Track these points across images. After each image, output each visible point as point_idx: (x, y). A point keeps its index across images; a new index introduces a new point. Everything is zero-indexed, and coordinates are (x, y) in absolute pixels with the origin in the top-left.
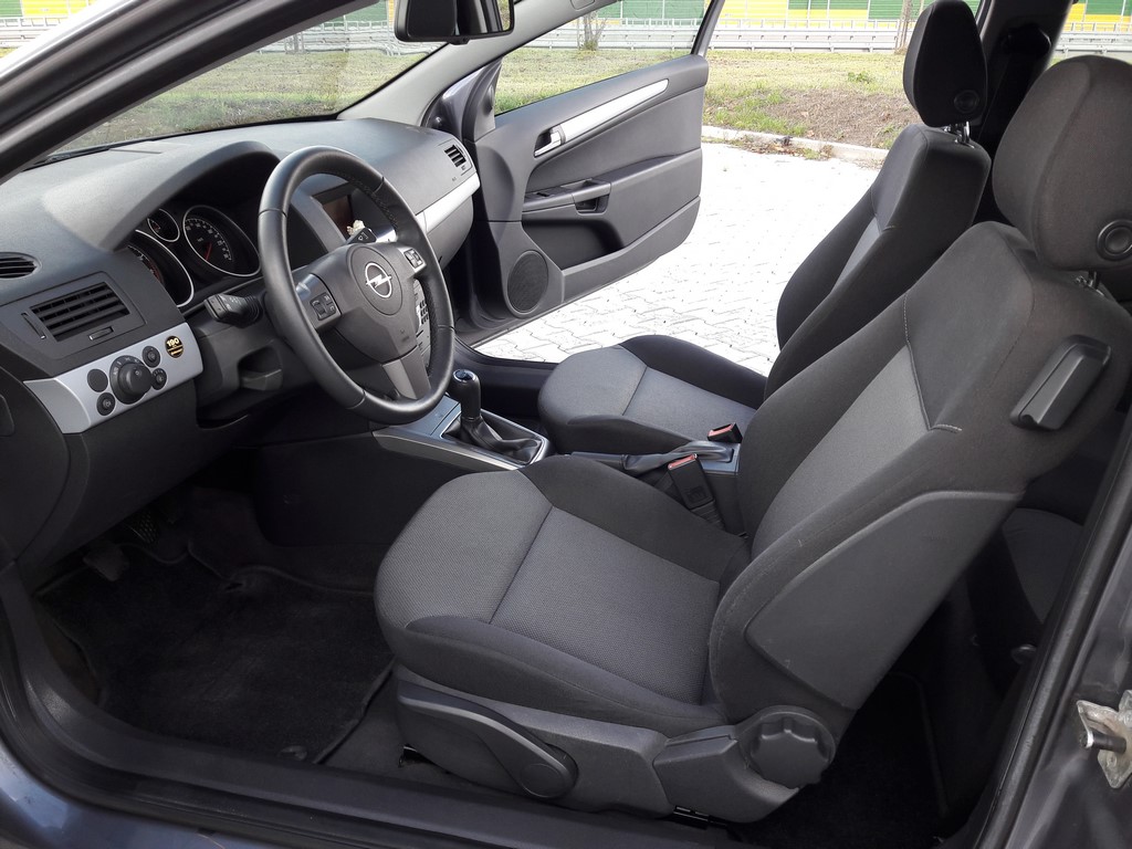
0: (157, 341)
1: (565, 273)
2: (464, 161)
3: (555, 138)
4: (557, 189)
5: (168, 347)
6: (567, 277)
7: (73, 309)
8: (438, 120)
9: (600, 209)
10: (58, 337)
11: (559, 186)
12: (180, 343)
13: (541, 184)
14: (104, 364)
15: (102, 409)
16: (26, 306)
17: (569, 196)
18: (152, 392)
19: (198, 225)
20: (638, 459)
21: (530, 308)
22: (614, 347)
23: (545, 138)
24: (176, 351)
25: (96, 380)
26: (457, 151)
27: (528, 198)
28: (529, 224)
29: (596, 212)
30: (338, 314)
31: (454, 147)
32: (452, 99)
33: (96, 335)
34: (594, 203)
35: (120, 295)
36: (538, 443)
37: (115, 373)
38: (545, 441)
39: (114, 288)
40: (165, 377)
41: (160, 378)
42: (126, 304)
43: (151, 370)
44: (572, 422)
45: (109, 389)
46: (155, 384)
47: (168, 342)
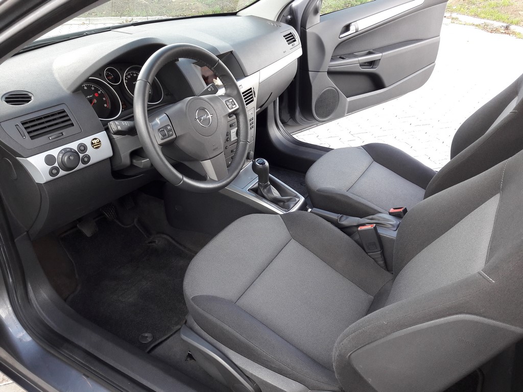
0: (87, 141)
1: (349, 99)
2: (295, 41)
3: (352, 29)
4: (352, 55)
5: (92, 143)
6: (350, 102)
7: (47, 122)
8: (289, 17)
9: (374, 67)
10: (32, 138)
11: (353, 53)
12: (100, 141)
13: (341, 52)
14: (55, 152)
15: (51, 174)
16: (18, 121)
17: (357, 59)
18: (81, 166)
19: (135, 75)
20: (347, 218)
21: (326, 116)
22: (358, 148)
23: (347, 28)
24: (97, 145)
25: (49, 160)
26: (292, 36)
27: (333, 59)
28: (330, 73)
29: (372, 68)
30: (174, 136)
31: (291, 33)
32: (297, 6)
33: (53, 137)
34: (372, 63)
35: (70, 117)
36: (297, 199)
37: (61, 157)
38: (302, 199)
39: (68, 112)
40: (89, 158)
41: (86, 159)
42: (73, 121)
43: (81, 155)
44: (318, 191)
45: (56, 165)
46: (84, 162)
47: (93, 141)
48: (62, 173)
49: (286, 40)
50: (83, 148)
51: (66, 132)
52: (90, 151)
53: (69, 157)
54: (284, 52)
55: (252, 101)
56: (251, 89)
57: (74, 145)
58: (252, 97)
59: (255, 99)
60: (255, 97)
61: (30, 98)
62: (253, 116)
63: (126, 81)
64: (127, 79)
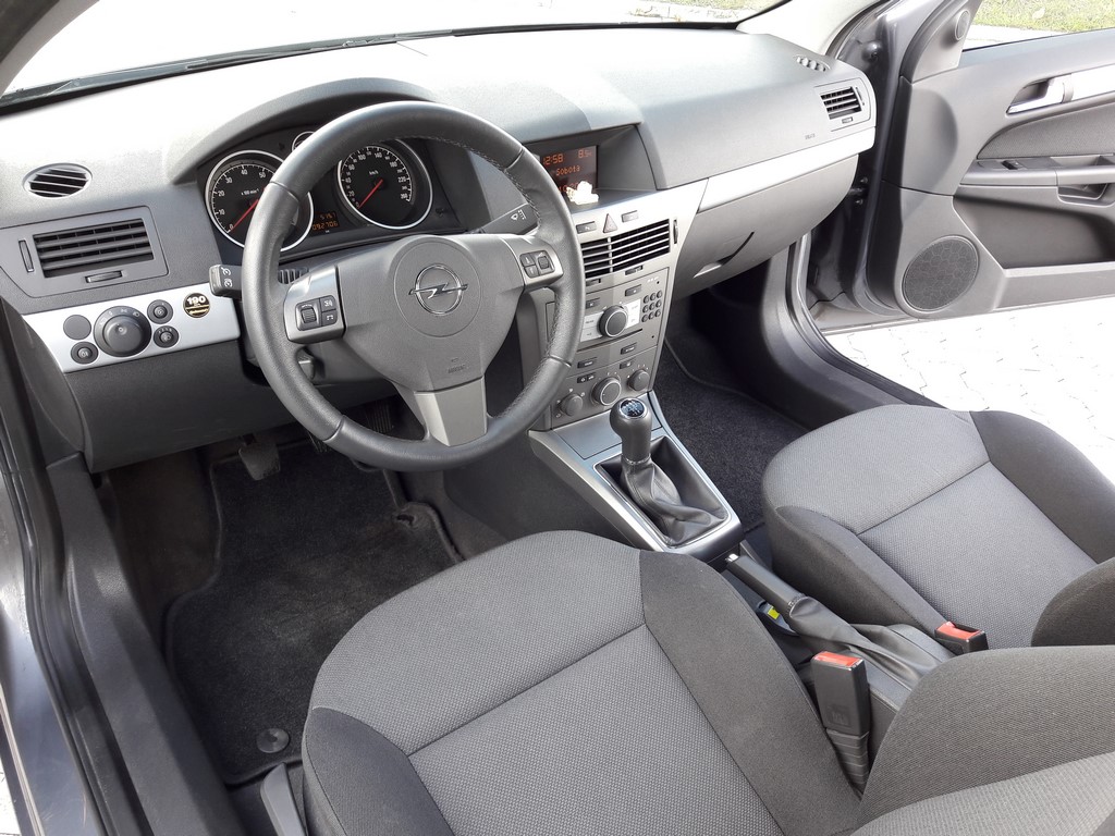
0: (175, 297)
1: (1009, 273)
2: (858, 109)
3: (1053, 95)
4: (1045, 162)
5: (187, 304)
6: (1012, 280)
9: (1105, 199)
10: (48, 273)
11: (1047, 157)
12: (207, 302)
13: (1006, 149)
14: (93, 312)
17: (1052, 174)
18: (152, 349)
19: (379, 155)
20: (816, 611)
21: (923, 306)
23: (1040, 88)
24: (197, 310)
25: (75, 328)
26: (854, 96)
27: (979, 163)
28: (961, 199)
29: (1098, 202)
30: (339, 325)
31: (851, 90)
33: (95, 278)
34: (1099, 190)
35: (151, 238)
36: (714, 520)
37: (103, 324)
38: (732, 522)
39: (148, 228)
40: (174, 336)
41: (165, 337)
42: (154, 248)
43: (154, 327)
44: (783, 511)
45: (90, 339)
46: (159, 342)
47: (190, 300)
48: (103, 358)
49: (825, 107)
50: (166, 312)
51: (128, 270)
52: (179, 320)
53: (117, 328)
54: (808, 137)
55: (667, 251)
56: (666, 221)
57: (141, 304)
58: (667, 243)
59: (675, 250)
60: (676, 242)
61: (82, 184)
62: (662, 287)
63: (352, 167)
64: (355, 161)
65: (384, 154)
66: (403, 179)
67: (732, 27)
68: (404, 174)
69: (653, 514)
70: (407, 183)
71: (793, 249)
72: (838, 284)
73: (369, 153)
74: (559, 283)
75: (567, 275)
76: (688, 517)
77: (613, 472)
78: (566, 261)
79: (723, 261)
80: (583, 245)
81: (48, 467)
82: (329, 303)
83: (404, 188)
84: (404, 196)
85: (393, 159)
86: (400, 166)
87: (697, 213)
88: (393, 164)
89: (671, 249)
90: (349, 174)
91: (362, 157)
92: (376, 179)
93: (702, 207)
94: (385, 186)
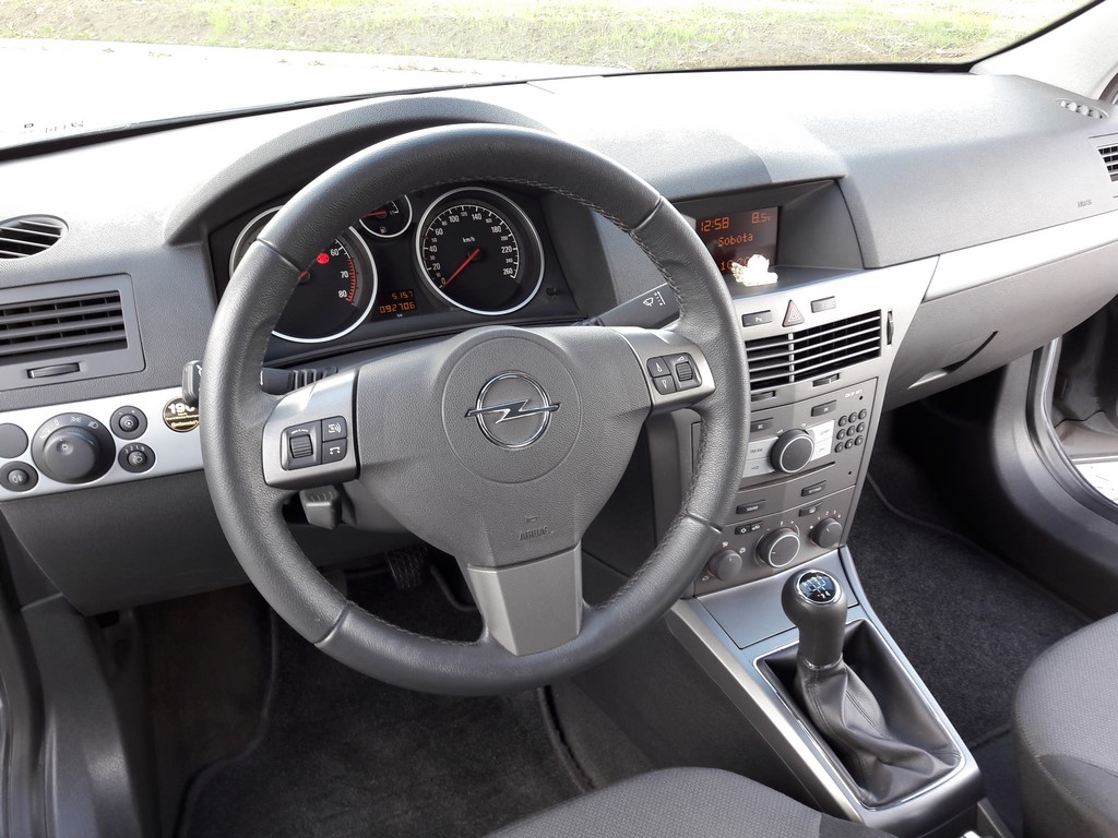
5: (168, 410)
14: (30, 419)
15: (5, 481)
18: (118, 474)
19: (477, 217)
24: (182, 422)
30: (349, 462)
33: (44, 371)
35: (126, 319)
36: (939, 766)
37: (44, 437)
38: (966, 768)
39: (124, 305)
40: (148, 458)
41: (135, 458)
42: (130, 333)
43: (120, 443)
45: (26, 458)
46: (126, 464)
47: (172, 407)
48: (45, 484)
49: (1104, 165)
50: (138, 422)
51: (88, 363)
52: (155, 435)
53: (59, 445)
54: (1081, 204)
55: (876, 354)
56: (877, 313)
57: (102, 411)
58: (877, 343)
59: (889, 352)
60: (889, 343)
61: (51, 241)
62: (866, 404)
63: (439, 232)
64: (444, 223)
65: (485, 215)
66: (508, 249)
67: (965, 68)
68: (510, 242)
69: (842, 748)
70: (512, 255)
71: (1038, 355)
72: (1095, 399)
73: (465, 214)
74: (710, 402)
75: (723, 389)
76: (898, 759)
77: (783, 672)
78: (721, 371)
79: (950, 368)
80: (748, 343)
81: (24, 609)
82: (334, 429)
83: (509, 260)
84: (507, 271)
85: (496, 223)
86: (505, 232)
87: (923, 300)
88: (496, 229)
89: (883, 352)
90: (435, 240)
91: (454, 219)
92: (471, 247)
93: (931, 294)
94: (483, 256)
